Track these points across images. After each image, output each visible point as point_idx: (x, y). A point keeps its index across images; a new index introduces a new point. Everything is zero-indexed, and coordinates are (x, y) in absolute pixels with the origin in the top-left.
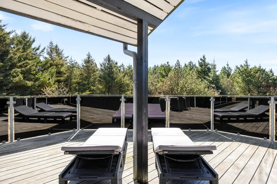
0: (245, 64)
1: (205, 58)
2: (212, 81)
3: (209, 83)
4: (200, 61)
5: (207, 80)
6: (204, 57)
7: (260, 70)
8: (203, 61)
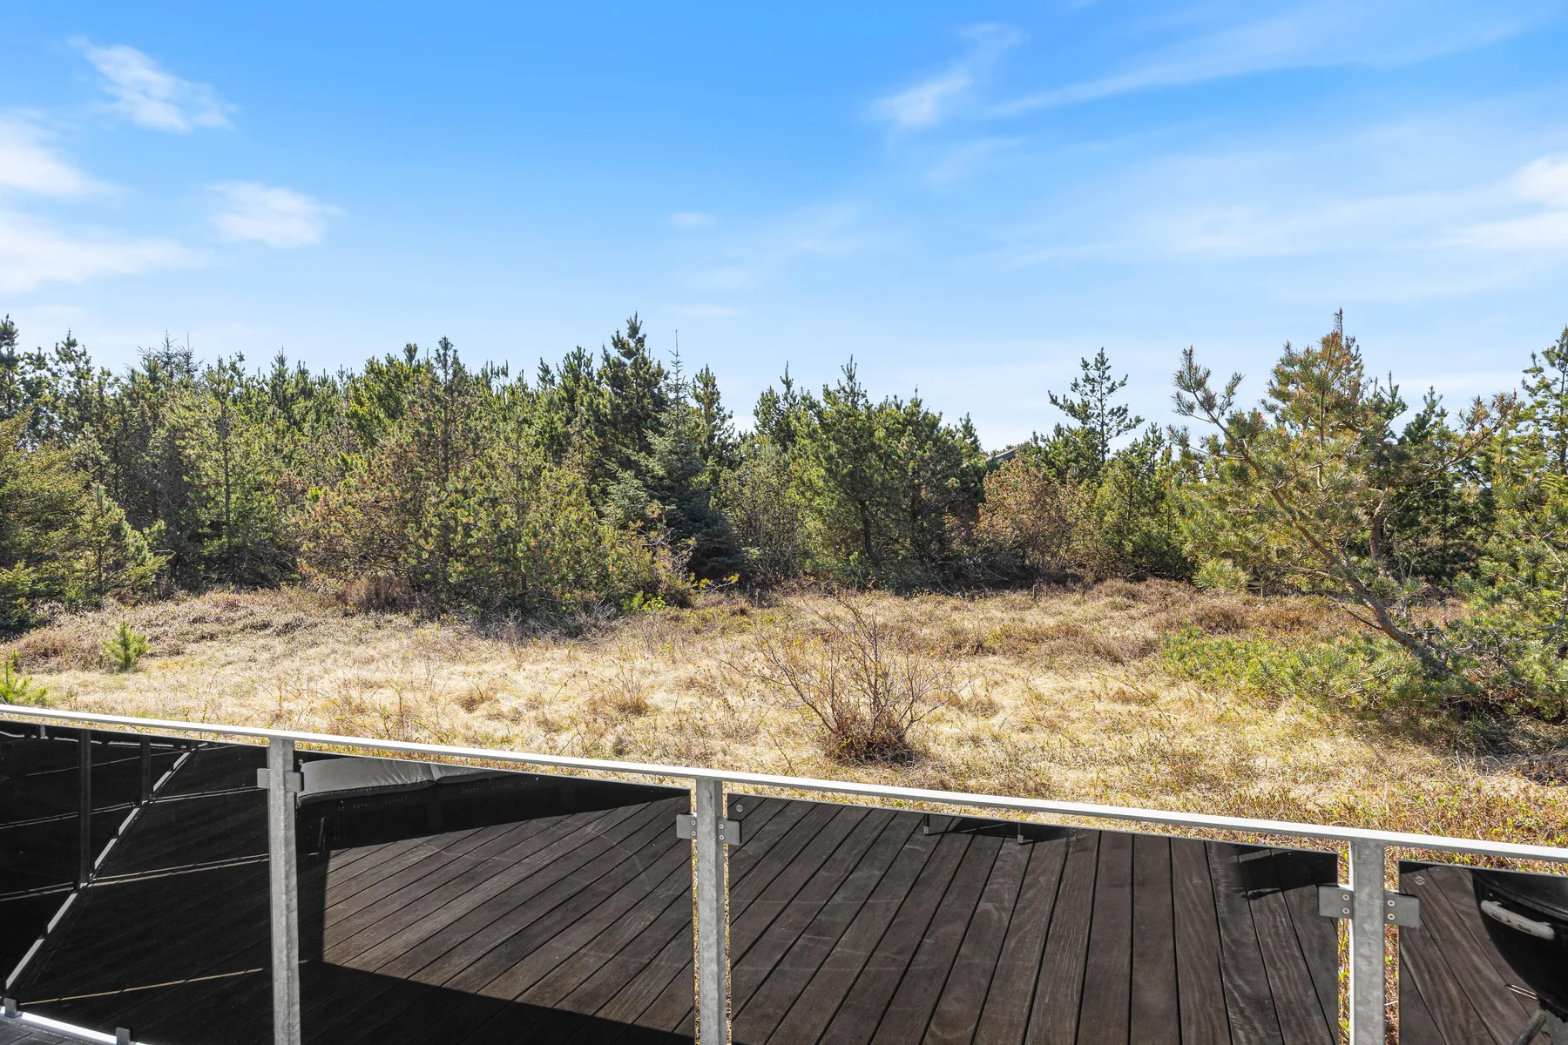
0: (844, 382)
1: (640, 335)
2: (662, 478)
3: (643, 495)
4: (614, 353)
5: (640, 473)
6: (634, 330)
7: (919, 425)
8: (629, 354)
